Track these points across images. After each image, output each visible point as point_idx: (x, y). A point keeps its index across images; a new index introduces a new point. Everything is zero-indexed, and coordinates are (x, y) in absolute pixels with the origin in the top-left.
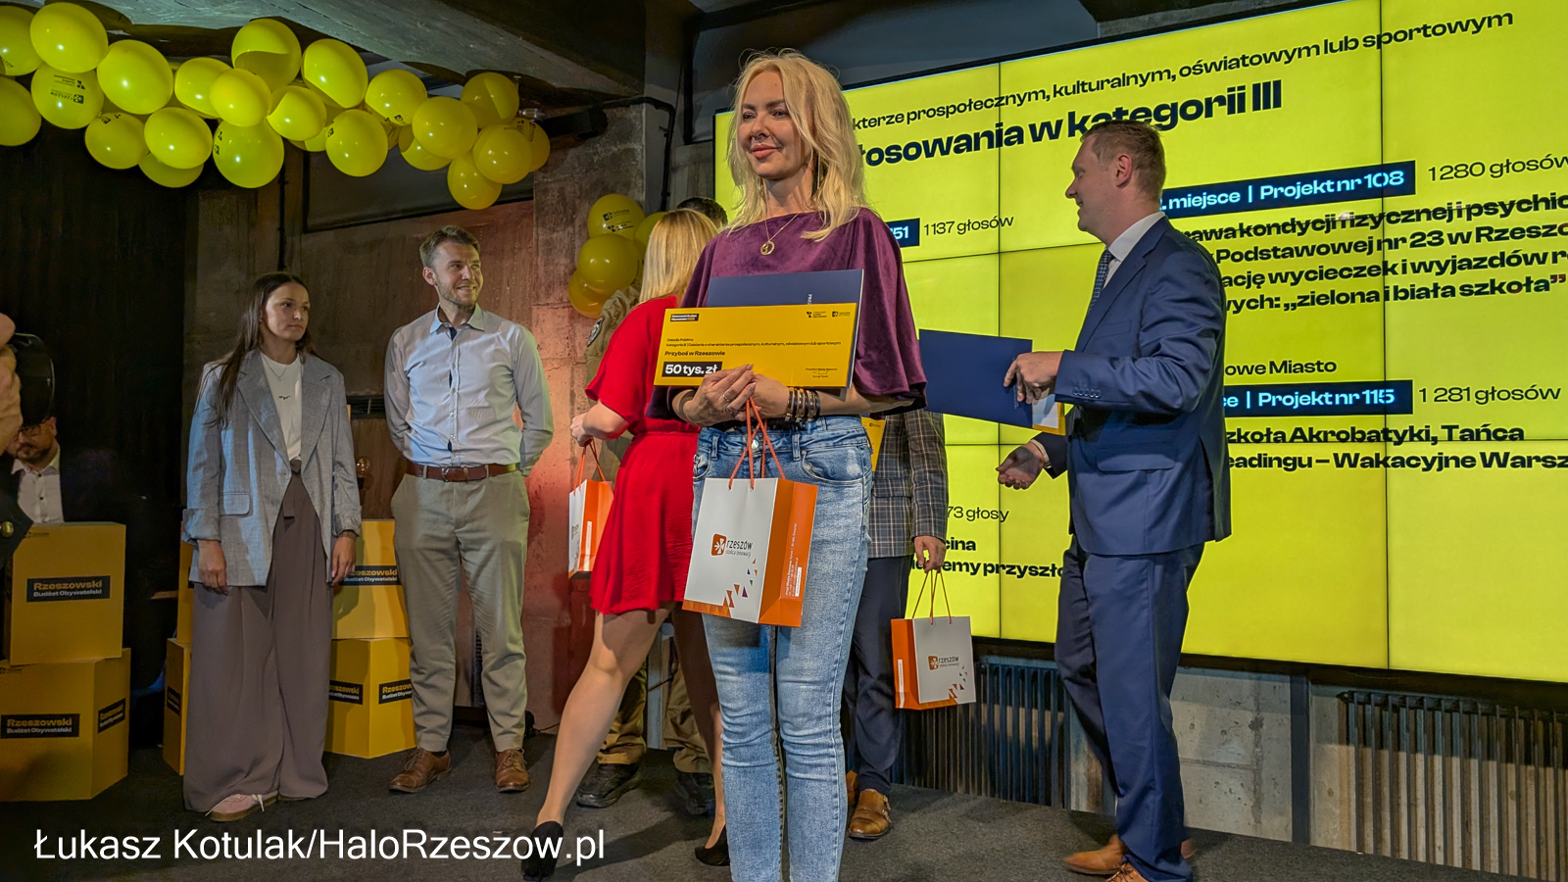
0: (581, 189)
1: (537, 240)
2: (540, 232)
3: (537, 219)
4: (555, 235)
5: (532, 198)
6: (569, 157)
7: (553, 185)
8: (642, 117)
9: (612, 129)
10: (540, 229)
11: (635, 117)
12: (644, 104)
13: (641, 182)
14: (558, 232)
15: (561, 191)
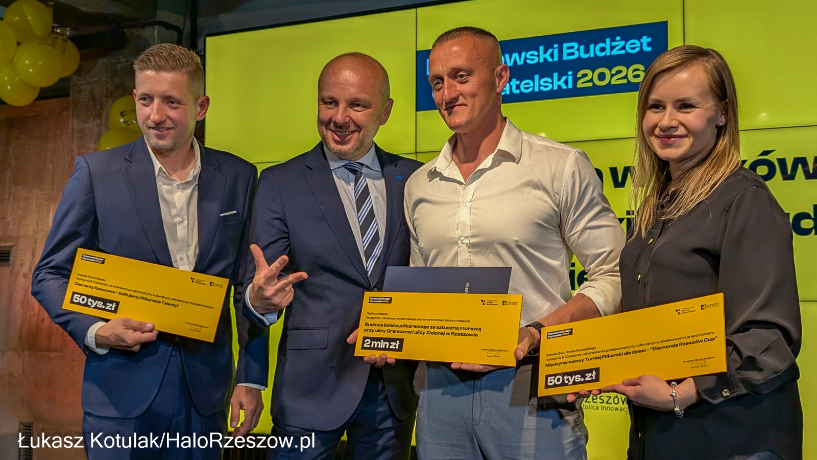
1: (73, 129)
2: (74, 123)
3: (73, 112)
5: (69, 95)
6: (98, 65)
10: (75, 121)
12: (156, 26)
14: (89, 123)
15: (92, 91)
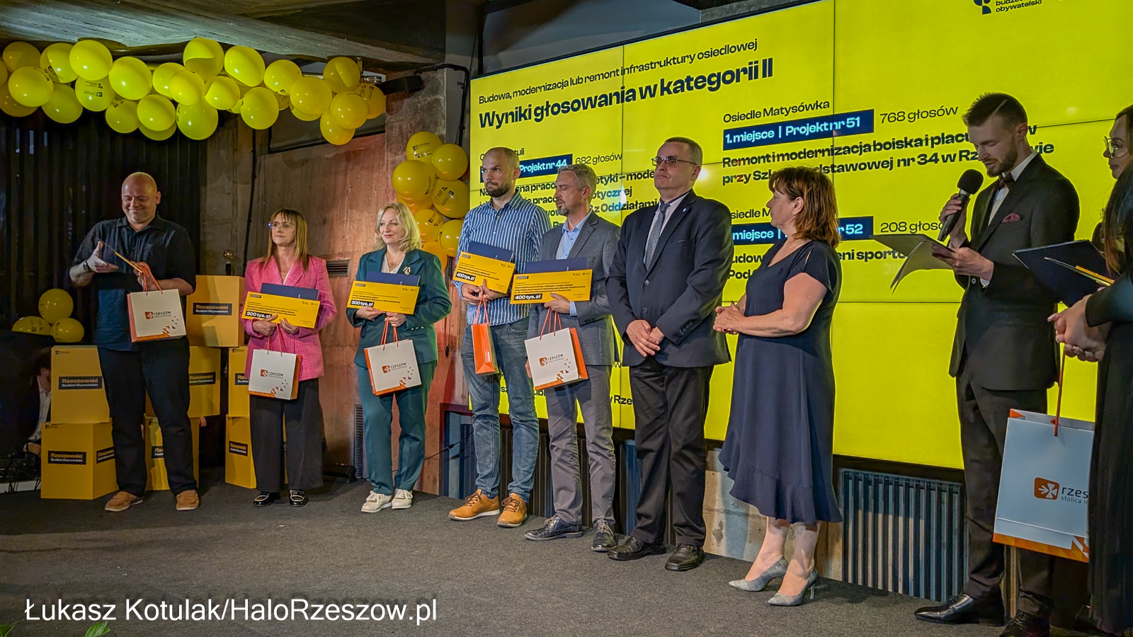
0: (411, 125)
1: (387, 161)
2: (389, 156)
3: (387, 146)
4: (397, 158)
5: (384, 132)
6: (405, 105)
7: (395, 124)
8: (444, 76)
9: (428, 86)
10: (389, 153)
11: (440, 78)
12: (445, 69)
13: (443, 122)
15: (400, 127)
